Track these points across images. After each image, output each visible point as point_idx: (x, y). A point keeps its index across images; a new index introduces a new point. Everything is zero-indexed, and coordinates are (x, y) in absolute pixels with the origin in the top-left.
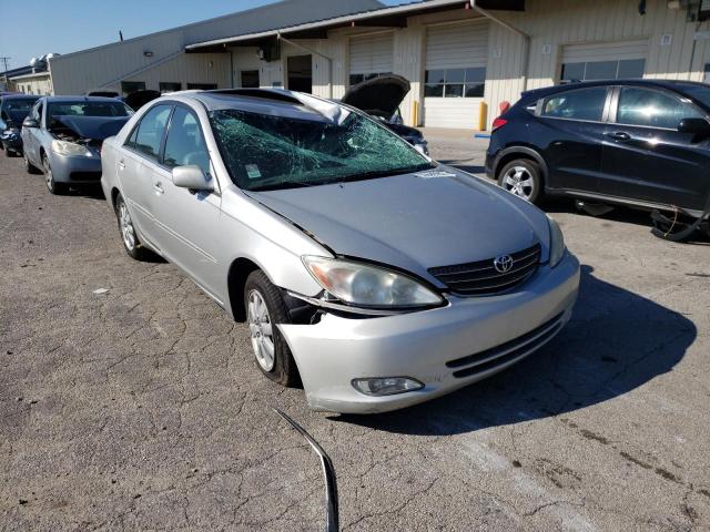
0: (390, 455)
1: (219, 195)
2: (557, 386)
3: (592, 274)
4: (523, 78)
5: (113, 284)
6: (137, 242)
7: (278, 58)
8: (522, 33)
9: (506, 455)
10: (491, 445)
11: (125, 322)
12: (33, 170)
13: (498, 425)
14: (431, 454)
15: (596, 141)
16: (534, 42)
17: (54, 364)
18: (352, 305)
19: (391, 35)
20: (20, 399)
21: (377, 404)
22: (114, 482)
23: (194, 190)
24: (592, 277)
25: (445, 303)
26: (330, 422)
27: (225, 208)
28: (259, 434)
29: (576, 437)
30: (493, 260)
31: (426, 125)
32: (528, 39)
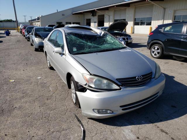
0: (102, 131)
1: (65, 55)
2: (156, 114)
3: (174, 79)
4: (163, 20)
5: (43, 76)
6: (50, 65)
7: (96, 16)
8: (163, 7)
9: (135, 135)
10: (132, 131)
11: (42, 87)
12: (32, 45)
13: (135, 125)
14: (114, 132)
15: (179, 39)
16: (166, 9)
17: (23, 97)
18: (94, 88)
19: (126, 9)
20: (13, 106)
21: (99, 116)
22: (28, 132)
23: (60, 54)
24: (174, 80)
25: (121, 89)
26: (88, 119)
27: (66, 59)
28: (69, 121)
29: (158, 131)
30: (136, 77)
31: (135, 33)
32: (165, 9)
